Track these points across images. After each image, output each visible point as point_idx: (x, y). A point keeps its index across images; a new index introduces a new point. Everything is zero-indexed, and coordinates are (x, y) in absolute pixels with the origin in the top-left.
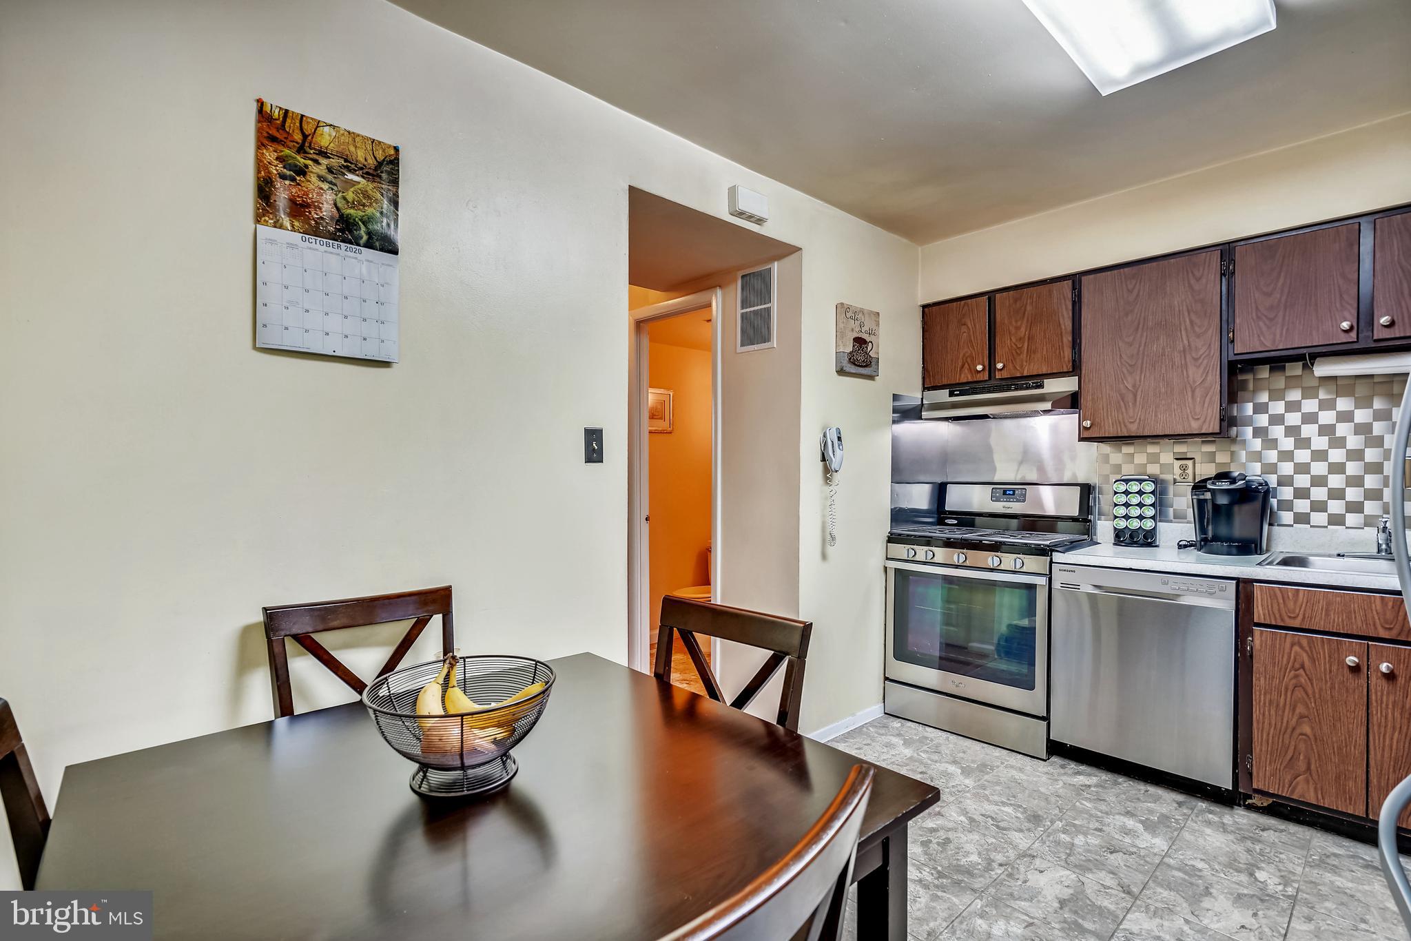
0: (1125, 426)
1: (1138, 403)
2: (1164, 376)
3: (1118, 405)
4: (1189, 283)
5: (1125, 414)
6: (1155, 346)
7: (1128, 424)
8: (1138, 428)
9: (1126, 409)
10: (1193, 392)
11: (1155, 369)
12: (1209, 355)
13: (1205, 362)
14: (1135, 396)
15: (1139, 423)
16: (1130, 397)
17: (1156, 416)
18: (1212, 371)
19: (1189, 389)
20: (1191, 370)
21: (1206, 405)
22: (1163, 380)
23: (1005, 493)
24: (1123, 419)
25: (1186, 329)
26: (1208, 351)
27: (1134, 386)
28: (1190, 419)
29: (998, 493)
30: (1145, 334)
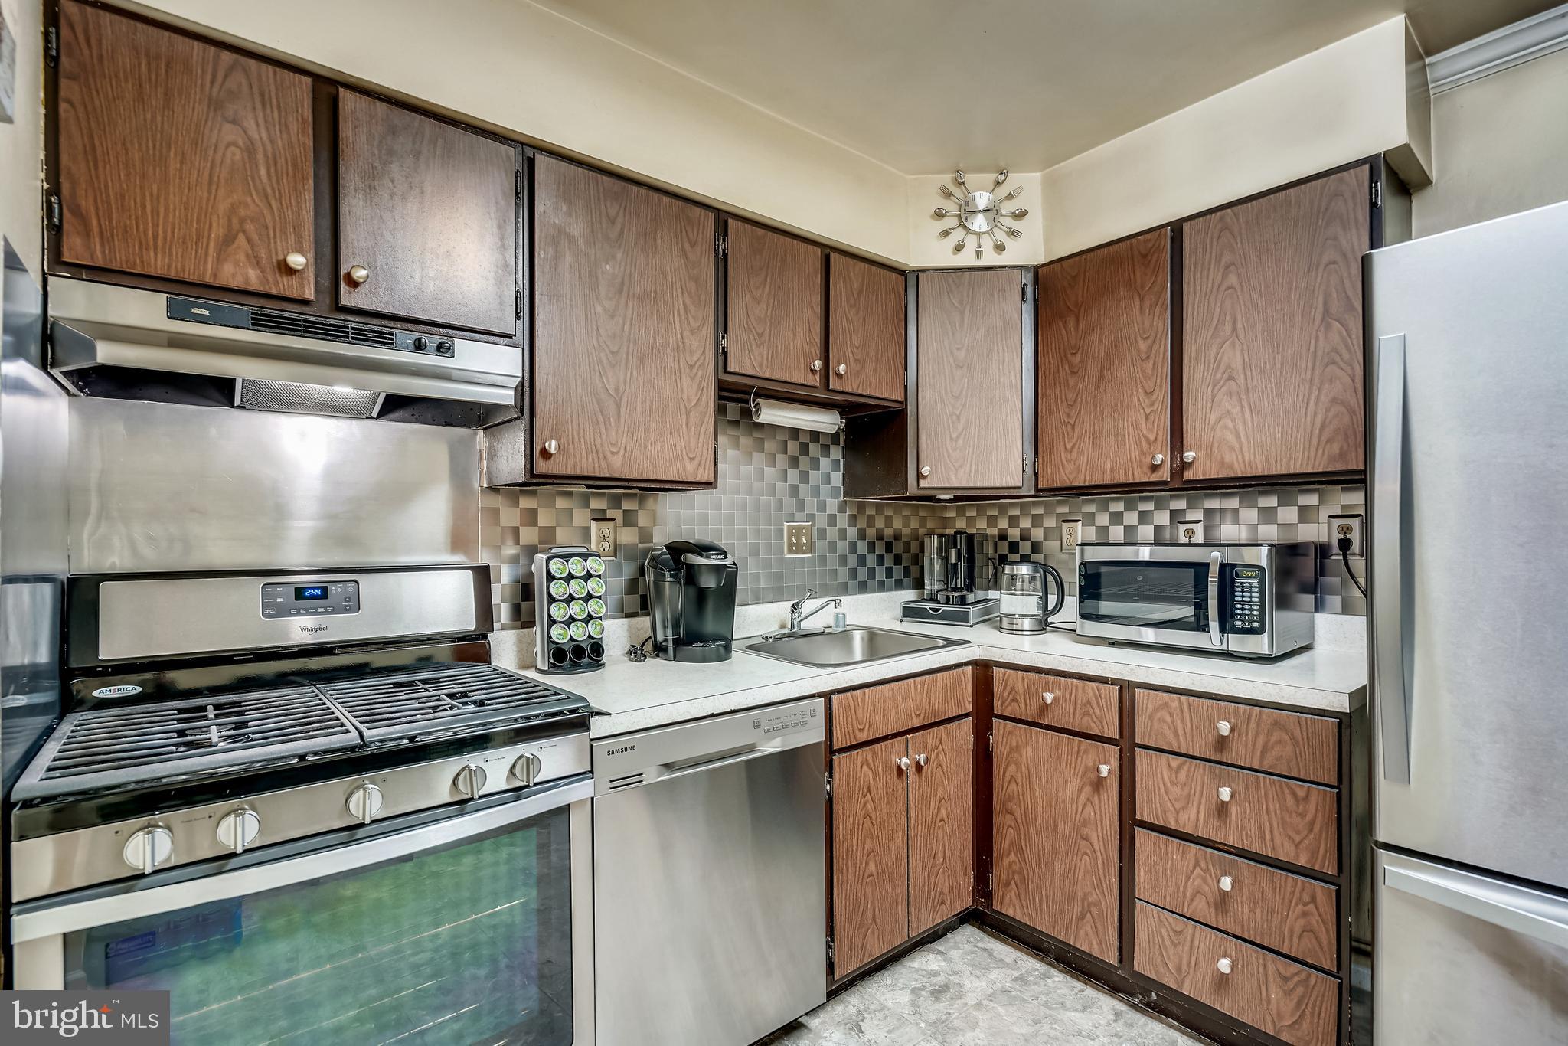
0: (605, 458)
1: (622, 420)
2: (654, 383)
3: (594, 420)
4: (683, 247)
5: (604, 437)
6: (644, 329)
7: (609, 455)
8: (623, 465)
9: (606, 429)
10: (688, 415)
11: (643, 367)
12: (703, 364)
13: (700, 373)
14: (619, 407)
15: (624, 456)
16: (611, 409)
17: (646, 446)
18: (707, 389)
19: (683, 411)
20: (686, 381)
21: (701, 440)
22: (654, 387)
23: (300, 594)
24: (602, 445)
25: (679, 315)
26: (703, 358)
27: (617, 390)
28: (685, 457)
29: (280, 595)
30: (631, 304)
